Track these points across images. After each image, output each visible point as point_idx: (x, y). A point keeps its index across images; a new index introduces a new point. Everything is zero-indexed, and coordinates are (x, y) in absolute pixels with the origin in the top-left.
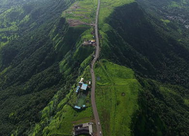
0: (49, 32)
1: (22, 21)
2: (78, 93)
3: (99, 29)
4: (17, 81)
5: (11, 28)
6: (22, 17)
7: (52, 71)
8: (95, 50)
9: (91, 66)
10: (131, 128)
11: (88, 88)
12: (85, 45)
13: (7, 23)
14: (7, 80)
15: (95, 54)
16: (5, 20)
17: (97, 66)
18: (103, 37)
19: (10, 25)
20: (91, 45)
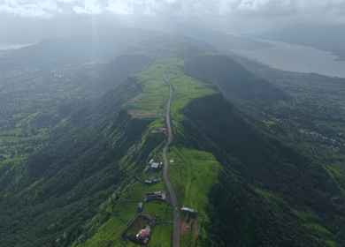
0: (102, 130)
1: (57, 126)
2: (148, 171)
3: (171, 119)
4: (55, 192)
5: (39, 135)
6: (57, 120)
7: (108, 170)
8: (167, 138)
9: (162, 152)
10: (209, 197)
11: (159, 166)
12: (154, 134)
13: (33, 130)
14: (40, 194)
15: (167, 141)
16: (29, 126)
17: (169, 151)
18: (177, 126)
19: (38, 133)
20: (162, 133)
